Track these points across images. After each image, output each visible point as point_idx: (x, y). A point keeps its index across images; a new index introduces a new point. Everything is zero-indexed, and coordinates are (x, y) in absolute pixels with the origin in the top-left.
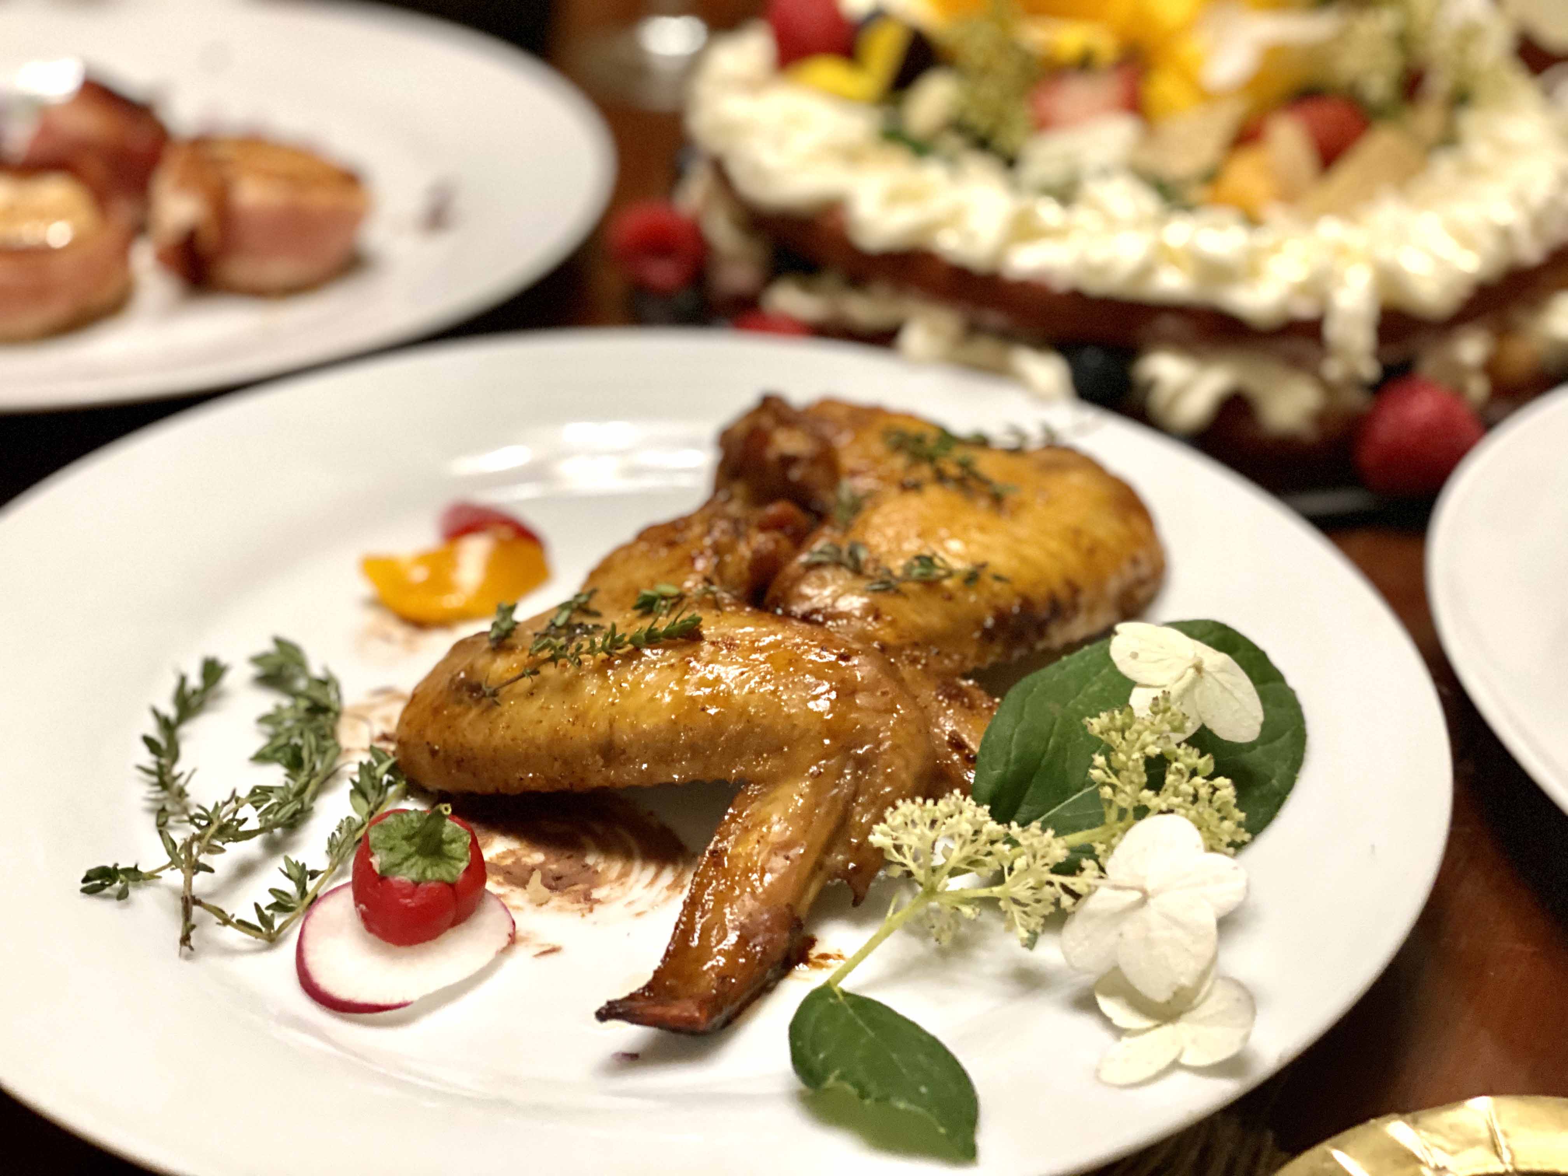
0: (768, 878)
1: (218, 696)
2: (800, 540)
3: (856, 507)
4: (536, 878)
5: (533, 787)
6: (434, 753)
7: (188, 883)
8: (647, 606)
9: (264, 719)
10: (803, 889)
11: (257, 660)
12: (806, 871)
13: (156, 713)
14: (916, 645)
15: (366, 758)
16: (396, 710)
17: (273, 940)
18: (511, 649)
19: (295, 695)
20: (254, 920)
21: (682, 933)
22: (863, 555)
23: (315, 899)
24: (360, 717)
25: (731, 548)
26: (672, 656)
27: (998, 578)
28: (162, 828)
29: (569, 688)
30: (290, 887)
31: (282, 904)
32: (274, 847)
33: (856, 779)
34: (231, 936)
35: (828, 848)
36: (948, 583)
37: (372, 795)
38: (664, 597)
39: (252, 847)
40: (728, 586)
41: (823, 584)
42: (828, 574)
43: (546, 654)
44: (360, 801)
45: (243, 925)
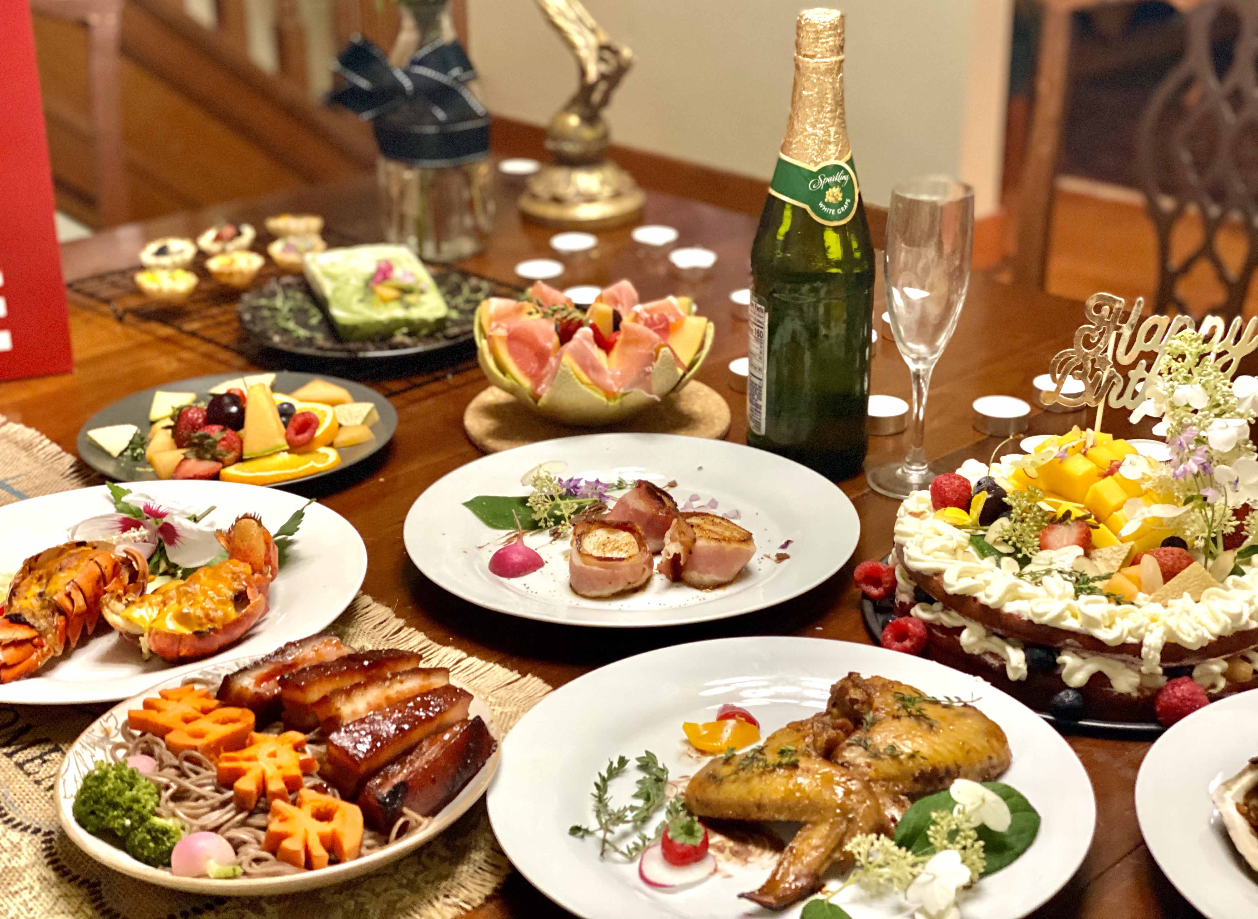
0: (808, 859)
1: (624, 771)
2: (848, 734)
3: (874, 723)
4: (727, 851)
5: (732, 817)
6: (697, 800)
7: (605, 835)
8: (782, 753)
9: (639, 782)
10: (821, 864)
11: (638, 759)
12: (824, 858)
13: (600, 774)
14: (884, 780)
15: (673, 800)
16: (686, 784)
17: (632, 860)
18: (730, 764)
19: (650, 774)
20: (626, 851)
21: (775, 874)
22: (869, 742)
23: (649, 847)
24: (675, 785)
25: (820, 734)
26: (787, 773)
27: (923, 758)
28: (598, 816)
29: (748, 780)
30: (640, 842)
31: (637, 848)
32: (636, 828)
33: (848, 827)
34: (618, 856)
35: (834, 850)
36: (902, 757)
37: (674, 814)
38: (789, 751)
39: (627, 827)
40: (815, 749)
41: (852, 751)
42: (854, 748)
43: (741, 767)
44: (670, 816)
45: (622, 853)
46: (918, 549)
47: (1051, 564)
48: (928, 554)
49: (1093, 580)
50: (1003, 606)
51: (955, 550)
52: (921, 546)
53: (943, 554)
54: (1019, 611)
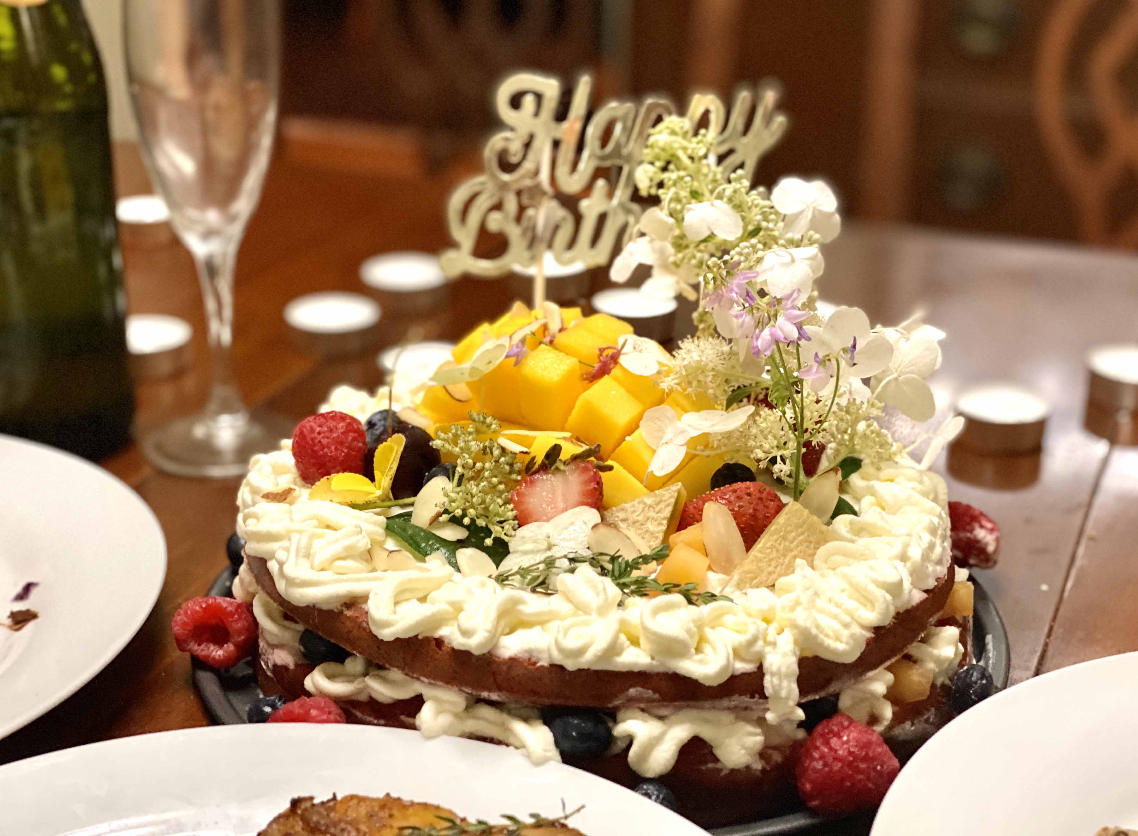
46: (304, 563)
47: (549, 548)
48: (323, 570)
49: (635, 565)
50: (496, 646)
51: (369, 552)
52: (308, 555)
53: (350, 564)
54: (530, 651)
